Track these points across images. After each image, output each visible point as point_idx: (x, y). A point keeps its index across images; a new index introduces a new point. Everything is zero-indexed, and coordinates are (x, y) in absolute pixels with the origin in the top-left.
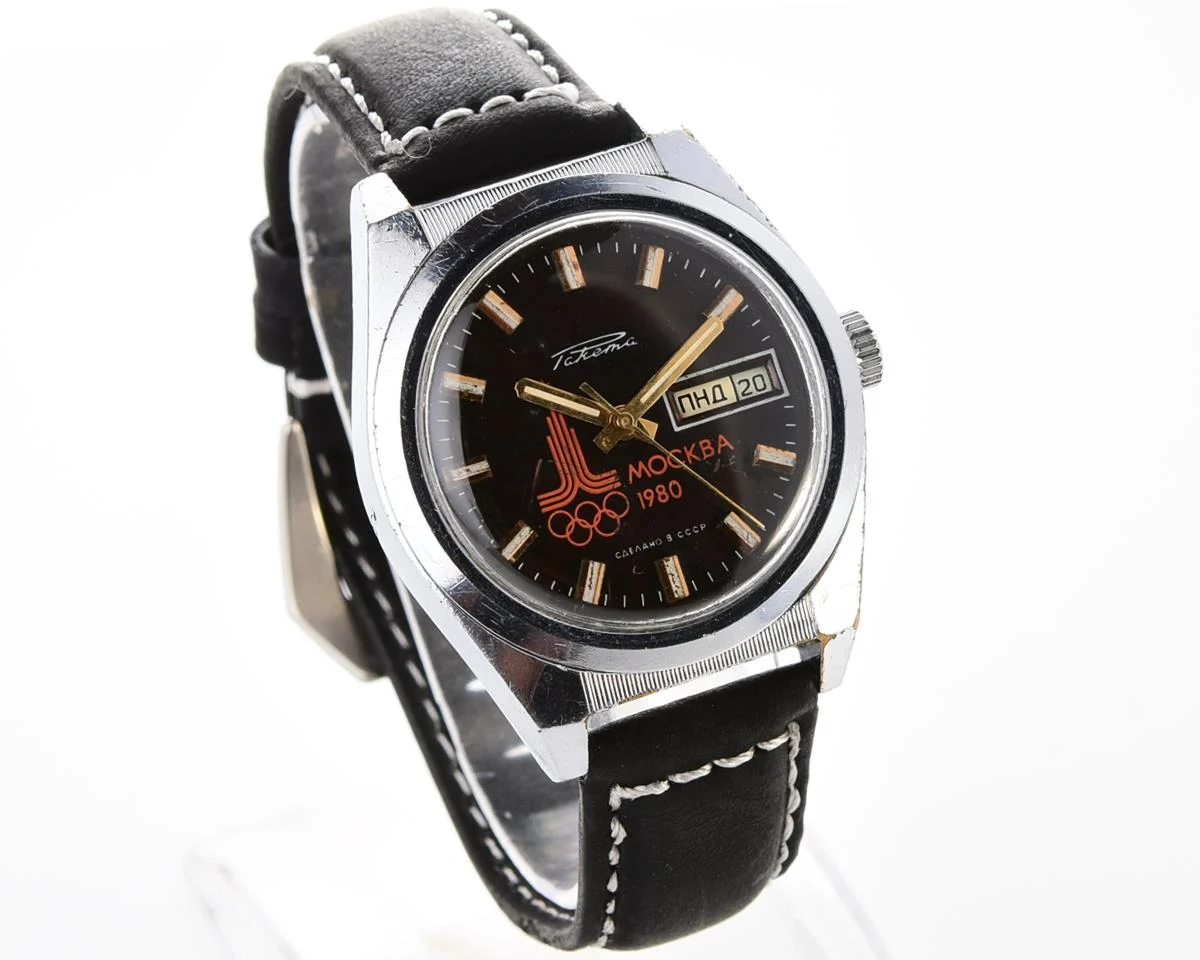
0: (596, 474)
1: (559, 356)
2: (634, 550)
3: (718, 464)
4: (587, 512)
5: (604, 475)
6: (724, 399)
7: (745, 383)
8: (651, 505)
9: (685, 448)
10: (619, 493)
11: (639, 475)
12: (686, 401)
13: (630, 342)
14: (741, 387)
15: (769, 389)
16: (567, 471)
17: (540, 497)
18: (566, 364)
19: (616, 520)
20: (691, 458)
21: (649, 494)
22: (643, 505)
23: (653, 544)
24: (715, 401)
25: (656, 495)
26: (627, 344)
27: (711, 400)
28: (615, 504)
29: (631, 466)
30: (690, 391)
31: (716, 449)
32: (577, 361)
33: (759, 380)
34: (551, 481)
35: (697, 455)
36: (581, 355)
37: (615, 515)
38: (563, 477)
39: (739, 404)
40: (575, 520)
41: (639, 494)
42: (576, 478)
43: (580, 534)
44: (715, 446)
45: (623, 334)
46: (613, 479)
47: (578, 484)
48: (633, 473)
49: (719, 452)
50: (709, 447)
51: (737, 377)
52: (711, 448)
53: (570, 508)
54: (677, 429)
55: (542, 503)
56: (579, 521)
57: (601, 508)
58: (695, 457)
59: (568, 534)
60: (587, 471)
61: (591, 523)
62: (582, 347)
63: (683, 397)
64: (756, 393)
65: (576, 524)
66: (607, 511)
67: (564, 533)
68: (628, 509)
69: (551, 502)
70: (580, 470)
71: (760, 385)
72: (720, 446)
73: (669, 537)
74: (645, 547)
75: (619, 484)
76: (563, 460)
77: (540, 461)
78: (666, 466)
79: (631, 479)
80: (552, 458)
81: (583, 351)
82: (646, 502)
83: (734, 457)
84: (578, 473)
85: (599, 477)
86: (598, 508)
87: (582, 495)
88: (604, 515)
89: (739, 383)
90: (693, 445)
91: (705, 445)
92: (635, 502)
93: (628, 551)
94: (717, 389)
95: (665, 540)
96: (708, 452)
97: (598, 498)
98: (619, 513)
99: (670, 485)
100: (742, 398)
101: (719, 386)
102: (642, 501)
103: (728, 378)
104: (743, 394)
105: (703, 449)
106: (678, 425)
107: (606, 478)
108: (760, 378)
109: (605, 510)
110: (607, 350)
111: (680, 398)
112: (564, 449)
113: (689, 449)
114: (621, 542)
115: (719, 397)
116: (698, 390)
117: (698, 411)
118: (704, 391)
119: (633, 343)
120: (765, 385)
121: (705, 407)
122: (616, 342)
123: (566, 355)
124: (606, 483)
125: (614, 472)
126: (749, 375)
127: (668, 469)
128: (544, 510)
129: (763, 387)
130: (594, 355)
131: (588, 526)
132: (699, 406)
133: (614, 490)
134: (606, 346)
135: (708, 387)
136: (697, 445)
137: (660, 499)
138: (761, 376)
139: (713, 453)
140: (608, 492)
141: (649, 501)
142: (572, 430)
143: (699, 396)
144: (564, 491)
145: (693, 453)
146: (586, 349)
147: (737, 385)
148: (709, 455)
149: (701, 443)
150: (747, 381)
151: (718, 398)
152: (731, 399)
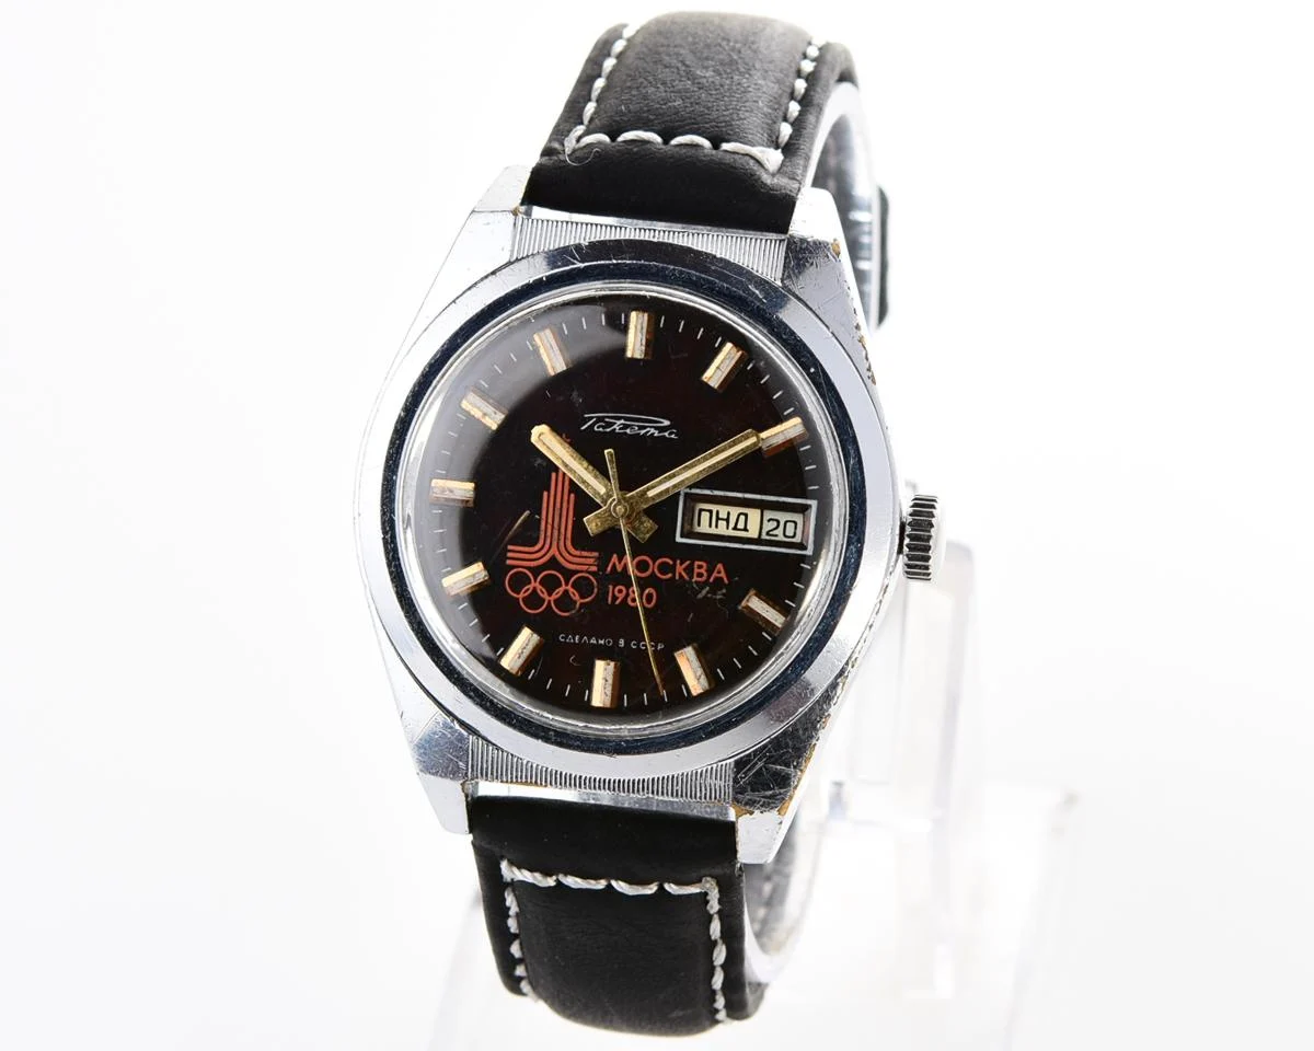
0: (577, 549)
1: (592, 418)
2: (580, 639)
3: (704, 592)
4: (551, 583)
5: (585, 554)
6: (745, 529)
7: (775, 524)
8: (617, 602)
9: (678, 562)
10: (591, 577)
11: (619, 568)
12: (705, 515)
13: (670, 434)
14: (768, 526)
15: (797, 539)
16: (549, 533)
17: (510, 547)
18: (596, 429)
19: (575, 602)
20: (680, 574)
21: (620, 591)
22: (610, 599)
23: (602, 642)
24: (735, 528)
25: (627, 595)
26: (666, 434)
27: (732, 525)
28: (583, 586)
29: (615, 556)
30: (714, 508)
31: (709, 577)
32: (608, 430)
33: (790, 527)
34: (529, 536)
35: (687, 574)
36: (615, 426)
37: (576, 597)
38: (542, 536)
39: (758, 541)
40: (535, 584)
41: (611, 587)
42: (555, 543)
43: (533, 599)
44: (710, 572)
45: (667, 423)
46: (591, 561)
47: (554, 551)
48: (614, 564)
49: (711, 580)
50: (703, 571)
51: (769, 514)
52: (705, 574)
53: (536, 571)
54: (679, 539)
55: (509, 555)
56: (539, 587)
57: (567, 584)
58: (683, 574)
59: (521, 596)
60: (569, 543)
61: (550, 595)
62: (619, 418)
63: (704, 510)
64: (781, 538)
65: (535, 589)
66: (571, 590)
67: (518, 593)
68: (593, 596)
69: (519, 557)
70: (562, 538)
71: (790, 532)
72: (715, 574)
73: (622, 642)
74: (593, 641)
75: (594, 569)
76: (550, 520)
77: (527, 513)
78: (650, 570)
79: (609, 569)
80: (540, 514)
81: (619, 422)
82: (615, 598)
83: (724, 591)
84: (559, 539)
85: (578, 553)
86: (563, 583)
87: (553, 563)
88: (566, 592)
89: (769, 521)
90: (688, 562)
91: (700, 567)
92: (603, 594)
93: (574, 639)
94: (742, 517)
95: (616, 643)
96: (700, 575)
97: (568, 574)
98: (582, 597)
99: (647, 591)
100: (764, 536)
101: (746, 515)
102: (610, 594)
103: (759, 511)
104: (768, 534)
105: (696, 570)
106: (682, 536)
107: (586, 557)
108: (793, 524)
109: (569, 587)
110: (643, 432)
111: (701, 510)
112: (554, 511)
113: (681, 564)
114: (571, 626)
115: (741, 525)
116: (723, 510)
117: (713, 531)
118: (729, 513)
119: (673, 436)
120: (795, 533)
121: (722, 529)
122: (656, 428)
123: (600, 419)
124: (583, 562)
125: (596, 554)
126: (783, 517)
127: (651, 575)
128: (508, 562)
129: (792, 534)
130: (628, 431)
131: (545, 596)
132: (717, 526)
133: (589, 573)
134: (645, 427)
135: (735, 511)
136: (692, 565)
137: (629, 599)
138: (795, 523)
139: (704, 578)
140: (582, 572)
141: (617, 598)
142: (572, 495)
143: (720, 516)
144: (537, 552)
145: (685, 570)
146: (622, 421)
147: (765, 522)
148: (699, 579)
149: (697, 563)
150: (778, 522)
151: (739, 527)
152: (753, 533)
